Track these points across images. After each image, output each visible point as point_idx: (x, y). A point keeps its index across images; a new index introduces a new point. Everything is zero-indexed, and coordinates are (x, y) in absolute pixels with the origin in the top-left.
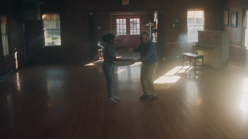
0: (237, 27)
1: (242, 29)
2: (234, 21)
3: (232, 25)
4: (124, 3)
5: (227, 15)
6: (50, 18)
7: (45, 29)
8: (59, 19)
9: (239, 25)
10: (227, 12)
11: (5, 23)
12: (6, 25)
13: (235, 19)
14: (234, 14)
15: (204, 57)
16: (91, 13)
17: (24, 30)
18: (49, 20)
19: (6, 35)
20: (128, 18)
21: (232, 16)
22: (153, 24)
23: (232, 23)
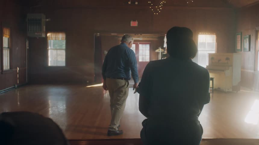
0: (250, 50)
1: (255, 52)
2: (246, 45)
3: (245, 49)
4: (133, 24)
5: (240, 39)
6: (55, 37)
7: (49, 48)
8: (64, 39)
9: (252, 48)
10: (240, 36)
11: (8, 37)
12: (8, 39)
13: (248, 43)
14: (247, 38)
15: (214, 79)
16: (98, 34)
17: (28, 48)
18: (54, 39)
19: (7, 49)
20: (137, 43)
21: (245, 40)
22: (163, 50)
23: (245, 47)
